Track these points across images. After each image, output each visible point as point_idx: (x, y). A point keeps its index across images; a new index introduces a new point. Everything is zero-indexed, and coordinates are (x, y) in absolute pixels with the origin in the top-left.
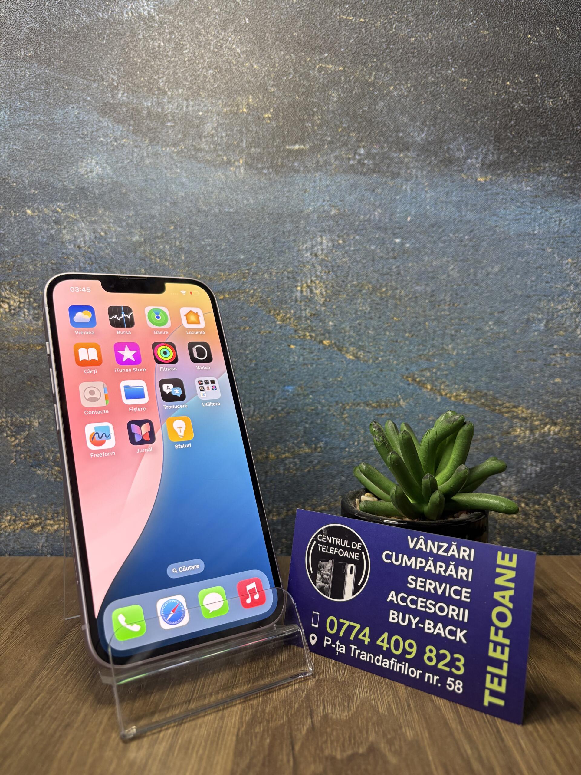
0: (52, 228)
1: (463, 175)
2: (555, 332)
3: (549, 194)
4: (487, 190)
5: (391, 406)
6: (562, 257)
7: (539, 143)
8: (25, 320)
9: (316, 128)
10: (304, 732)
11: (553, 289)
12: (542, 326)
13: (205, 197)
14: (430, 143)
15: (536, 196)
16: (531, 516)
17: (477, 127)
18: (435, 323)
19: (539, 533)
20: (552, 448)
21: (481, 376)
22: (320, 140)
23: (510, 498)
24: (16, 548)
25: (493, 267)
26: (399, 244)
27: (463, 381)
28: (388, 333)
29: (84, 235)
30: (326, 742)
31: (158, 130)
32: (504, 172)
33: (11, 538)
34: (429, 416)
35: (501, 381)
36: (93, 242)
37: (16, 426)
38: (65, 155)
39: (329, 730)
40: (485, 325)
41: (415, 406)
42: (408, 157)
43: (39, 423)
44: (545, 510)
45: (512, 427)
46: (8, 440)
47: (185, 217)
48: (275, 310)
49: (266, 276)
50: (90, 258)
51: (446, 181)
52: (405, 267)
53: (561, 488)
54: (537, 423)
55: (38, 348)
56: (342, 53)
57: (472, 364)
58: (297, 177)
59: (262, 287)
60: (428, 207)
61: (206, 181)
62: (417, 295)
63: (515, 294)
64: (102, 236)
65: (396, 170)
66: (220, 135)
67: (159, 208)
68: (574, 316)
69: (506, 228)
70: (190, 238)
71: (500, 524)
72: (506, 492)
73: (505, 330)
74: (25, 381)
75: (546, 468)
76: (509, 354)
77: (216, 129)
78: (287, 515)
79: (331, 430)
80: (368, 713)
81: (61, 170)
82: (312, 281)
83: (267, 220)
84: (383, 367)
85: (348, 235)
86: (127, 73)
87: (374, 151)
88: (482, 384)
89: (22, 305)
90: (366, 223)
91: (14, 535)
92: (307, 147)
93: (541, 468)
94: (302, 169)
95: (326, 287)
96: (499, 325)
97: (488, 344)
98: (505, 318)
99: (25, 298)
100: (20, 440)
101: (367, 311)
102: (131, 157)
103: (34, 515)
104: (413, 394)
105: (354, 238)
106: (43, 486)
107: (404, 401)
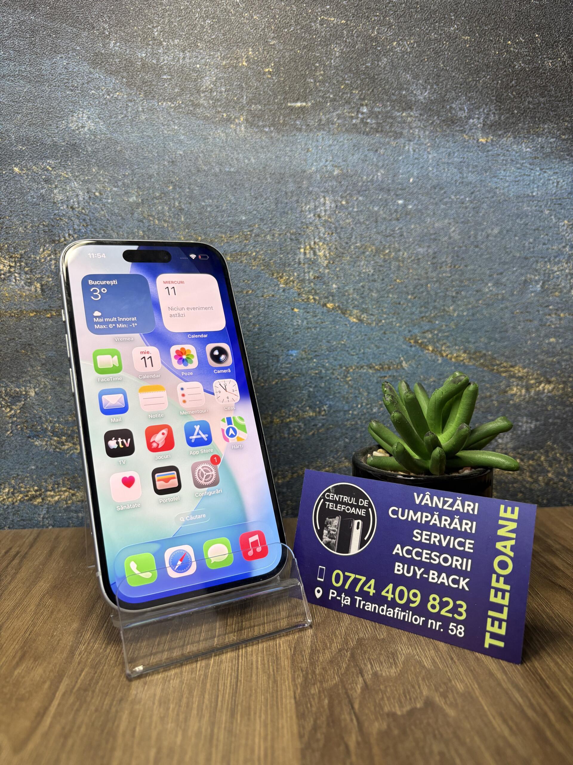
0: (43, 188)
1: (465, 136)
2: (551, 293)
3: (547, 155)
4: (488, 151)
5: (394, 368)
6: (559, 219)
7: (539, 103)
8: (17, 285)
9: (318, 84)
10: (359, 691)
11: (550, 250)
12: (539, 286)
13: (205, 155)
14: (432, 102)
15: (535, 158)
16: (525, 471)
17: (479, 86)
18: (437, 285)
19: (532, 487)
20: (545, 406)
21: (480, 337)
22: (323, 97)
23: (506, 454)
24: (15, 521)
25: (492, 230)
26: (401, 205)
27: (463, 342)
28: (391, 296)
29: (77, 195)
30: (382, 698)
31: (154, 83)
32: (505, 133)
33: (10, 511)
34: (430, 377)
35: (499, 342)
36: (87, 202)
37: (11, 396)
38: (54, 108)
39: (382, 687)
40: (485, 286)
41: (417, 367)
42: (411, 116)
43: (35, 392)
44: (539, 465)
45: (509, 386)
46: (3, 411)
47: (184, 177)
48: (278, 273)
49: (269, 237)
50: (84, 220)
51: (448, 142)
52: (408, 229)
53: (554, 443)
54: (532, 382)
55: (31, 315)
56: (344, 6)
57: (472, 325)
58: (299, 136)
59: (265, 250)
60: (430, 169)
61: (205, 139)
62: (420, 257)
63: (514, 256)
64: (96, 196)
65: (398, 130)
66: (219, 90)
67: (157, 167)
68: (569, 277)
69: (506, 190)
70: (190, 198)
71: (496, 479)
72: (502, 449)
73: (504, 292)
74: (19, 349)
75: (541, 425)
76: (507, 315)
77: (214, 83)
78: (292, 478)
79: (335, 393)
80: (415, 668)
81: (51, 125)
82: (315, 243)
83: (269, 180)
84: (386, 330)
85: (351, 196)
86: (119, 21)
87: (377, 110)
88: (481, 344)
89: (12, 270)
90: (369, 184)
91: (13, 508)
92: (310, 104)
93: (536, 425)
94: (304, 127)
95: (330, 249)
96: (498, 287)
97: (488, 305)
98: (504, 280)
99: (15, 262)
100: (16, 412)
101: (370, 273)
102: (125, 112)
103: (33, 486)
104: (415, 356)
105: (357, 199)
106: (42, 457)
107: (406, 363)
